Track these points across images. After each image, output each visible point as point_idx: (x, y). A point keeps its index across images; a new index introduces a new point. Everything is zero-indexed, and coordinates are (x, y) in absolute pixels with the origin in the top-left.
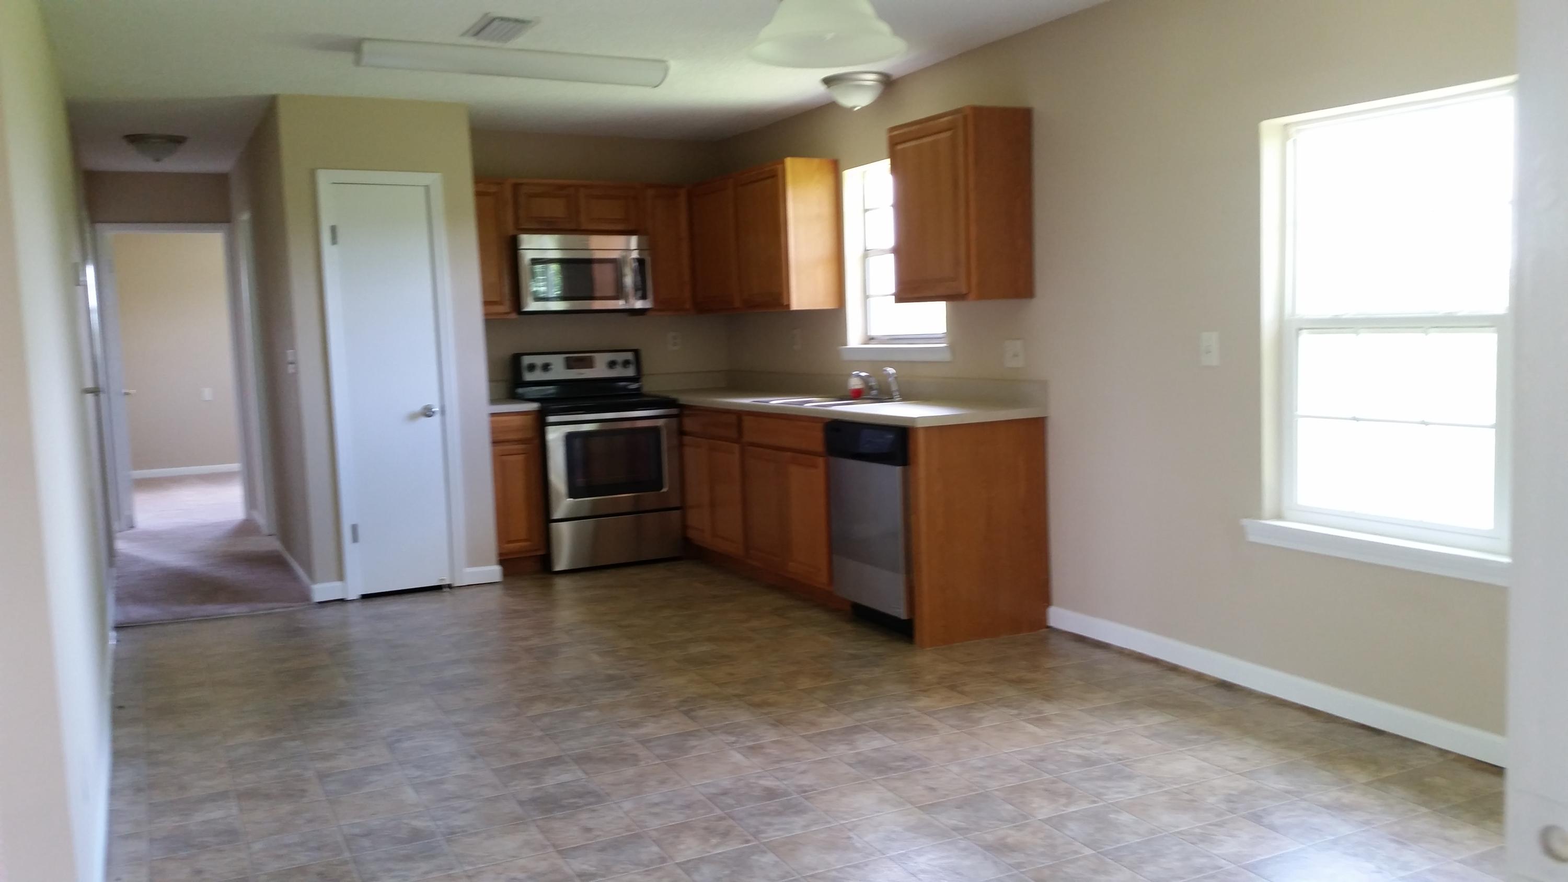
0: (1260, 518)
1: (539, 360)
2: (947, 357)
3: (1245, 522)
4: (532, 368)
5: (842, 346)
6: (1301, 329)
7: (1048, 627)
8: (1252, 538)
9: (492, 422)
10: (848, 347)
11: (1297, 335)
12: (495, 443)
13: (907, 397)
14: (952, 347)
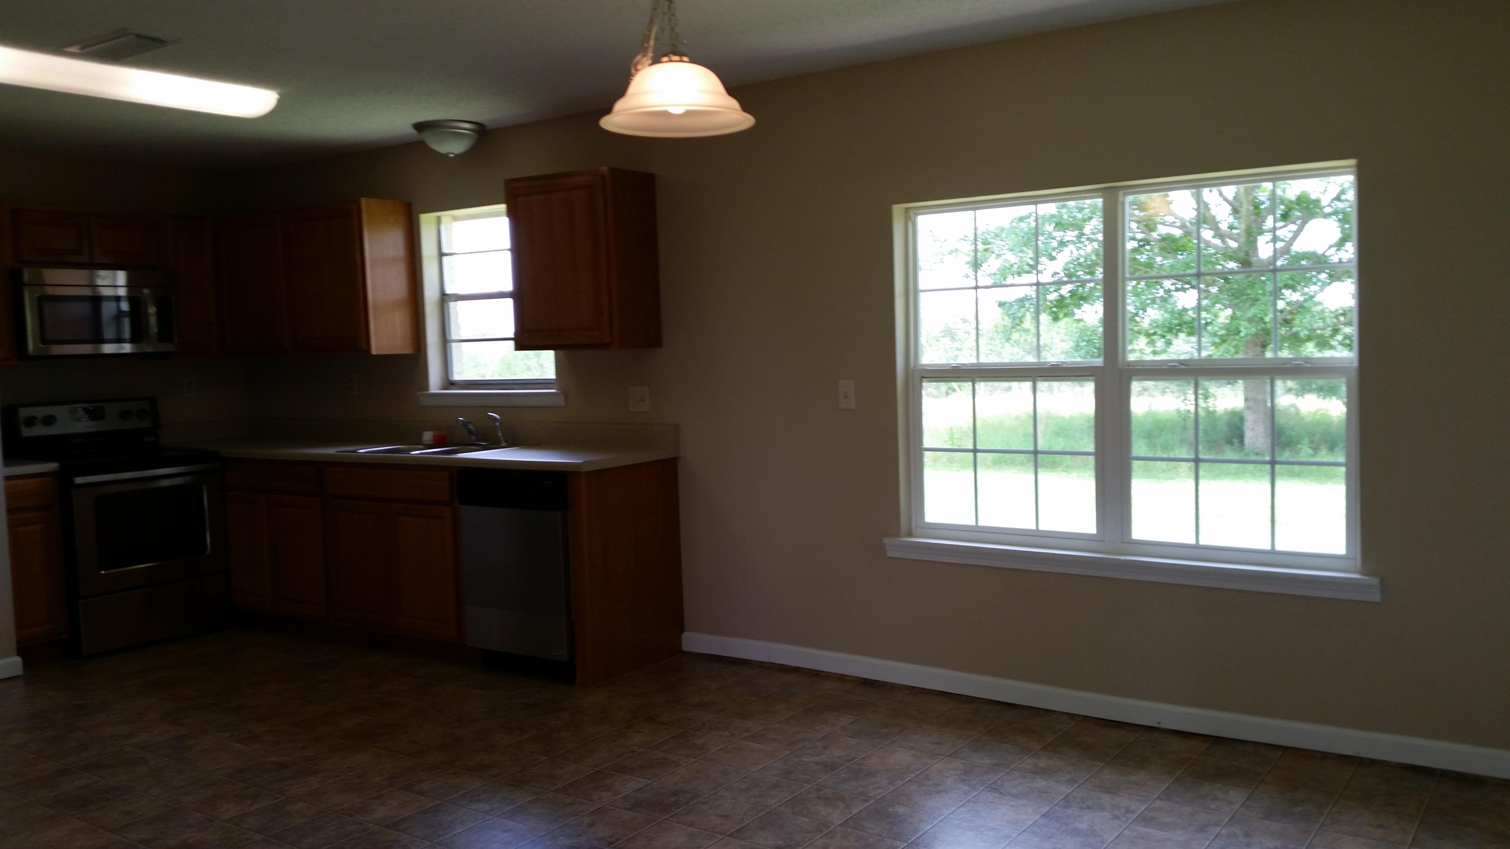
0: (899, 537)
1: (40, 412)
2: (561, 401)
3: (887, 541)
4: (31, 422)
5: (424, 391)
6: (923, 377)
7: (683, 652)
8: (890, 554)
9: (7, 487)
10: (429, 392)
11: (921, 382)
12: (10, 511)
13: (513, 442)
14: (564, 393)
